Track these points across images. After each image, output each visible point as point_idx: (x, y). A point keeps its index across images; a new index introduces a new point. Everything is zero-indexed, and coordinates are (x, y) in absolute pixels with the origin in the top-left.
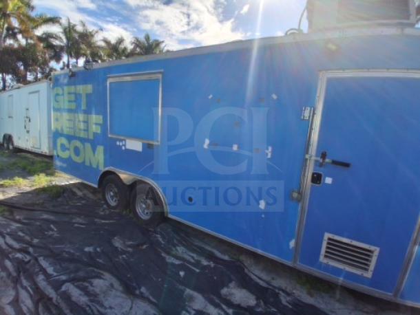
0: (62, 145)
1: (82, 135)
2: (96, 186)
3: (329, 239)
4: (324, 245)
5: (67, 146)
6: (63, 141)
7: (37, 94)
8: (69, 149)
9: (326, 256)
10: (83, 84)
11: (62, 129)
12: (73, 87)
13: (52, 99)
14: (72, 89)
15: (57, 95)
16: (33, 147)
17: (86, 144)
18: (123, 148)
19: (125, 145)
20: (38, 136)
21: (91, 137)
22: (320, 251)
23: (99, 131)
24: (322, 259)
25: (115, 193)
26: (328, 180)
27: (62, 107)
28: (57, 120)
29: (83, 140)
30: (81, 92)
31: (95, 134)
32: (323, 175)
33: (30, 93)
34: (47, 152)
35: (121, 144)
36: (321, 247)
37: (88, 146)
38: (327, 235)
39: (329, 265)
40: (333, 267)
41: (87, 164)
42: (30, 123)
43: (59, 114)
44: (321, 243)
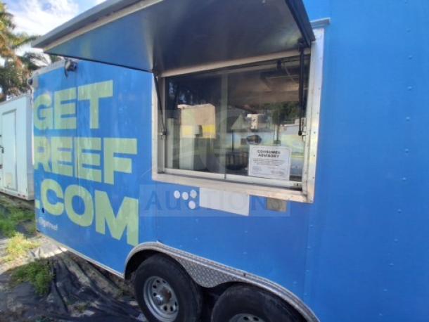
0: (50, 193)
1: (90, 175)
2: (121, 275)
5: (59, 194)
6: (52, 185)
7: (13, 114)
8: (62, 201)
10: (93, 82)
11: (50, 164)
12: (72, 90)
13: (34, 115)
14: (70, 93)
15: (42, 107)
16: (8, 187)
17: (97, 192)
18: (192, 205)
19: (197, 200)
20: (13, 172)
21: (109, 180)
23: (129, 170)
25: (167, 296)
27: (51, 128)
28: (41, 149)
29: (91, 186)
30: (89, 97)
31: (119, 176)
33: (4, 114)
34: (27, 195)
35: (185, 196)
37: (102, 196)
41: (100, 229)
42: (3, 155)
43: (44, 139)
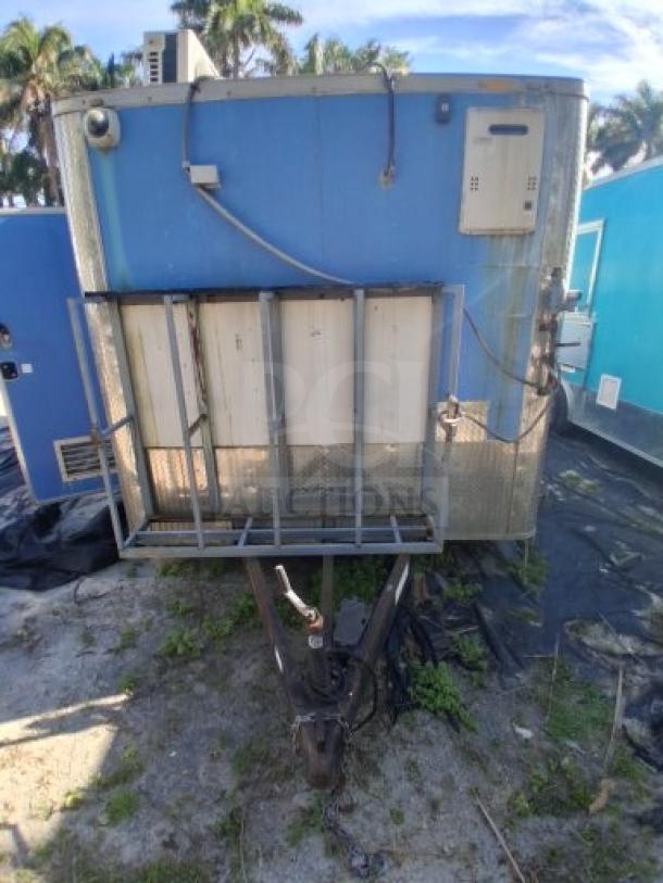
3: (63, 448)
4: (59, 457)
9: (69, 473)
22: (58, 469)
24: (65, 478)
26: (27, 368)
32: (16, 363)
36: (56, 463)
38: (57, 444)
39: (79, 481)
40: (85, 481)
44: (55, 456)
